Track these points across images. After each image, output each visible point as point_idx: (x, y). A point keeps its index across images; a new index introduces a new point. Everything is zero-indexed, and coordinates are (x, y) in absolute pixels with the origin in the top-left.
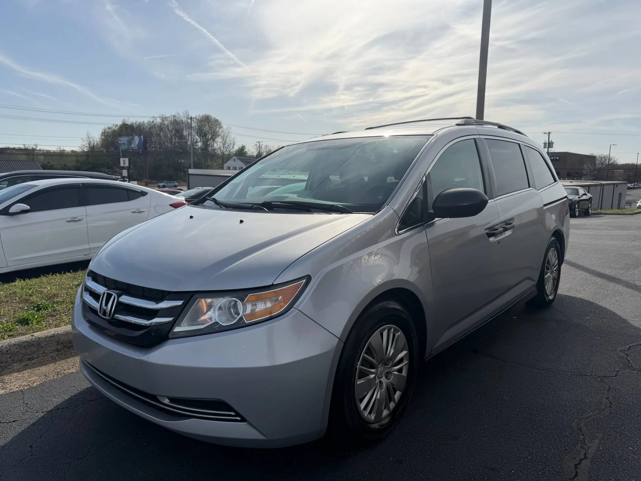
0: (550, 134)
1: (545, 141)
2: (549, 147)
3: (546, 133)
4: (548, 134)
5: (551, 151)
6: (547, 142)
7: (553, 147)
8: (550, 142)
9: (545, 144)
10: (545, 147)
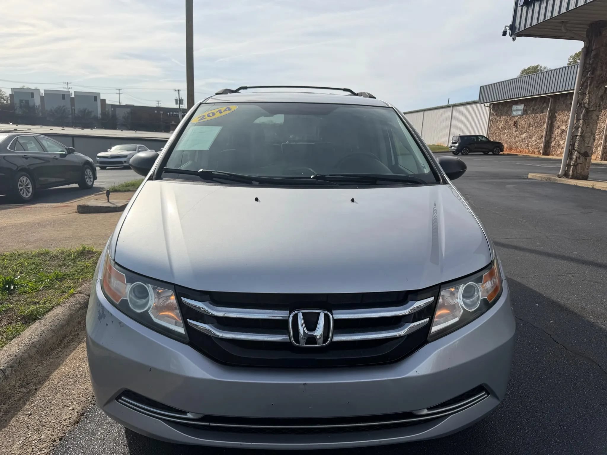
0: (180, 92)
1: (176, 98)
2: (179, 104)
3: (176, 90)
4: (178, 92)
5: (182, 108)
6: (178, 99)
7: (184, 104)
8: (180, 99)
9: (176, 100)
10: (176, 103)
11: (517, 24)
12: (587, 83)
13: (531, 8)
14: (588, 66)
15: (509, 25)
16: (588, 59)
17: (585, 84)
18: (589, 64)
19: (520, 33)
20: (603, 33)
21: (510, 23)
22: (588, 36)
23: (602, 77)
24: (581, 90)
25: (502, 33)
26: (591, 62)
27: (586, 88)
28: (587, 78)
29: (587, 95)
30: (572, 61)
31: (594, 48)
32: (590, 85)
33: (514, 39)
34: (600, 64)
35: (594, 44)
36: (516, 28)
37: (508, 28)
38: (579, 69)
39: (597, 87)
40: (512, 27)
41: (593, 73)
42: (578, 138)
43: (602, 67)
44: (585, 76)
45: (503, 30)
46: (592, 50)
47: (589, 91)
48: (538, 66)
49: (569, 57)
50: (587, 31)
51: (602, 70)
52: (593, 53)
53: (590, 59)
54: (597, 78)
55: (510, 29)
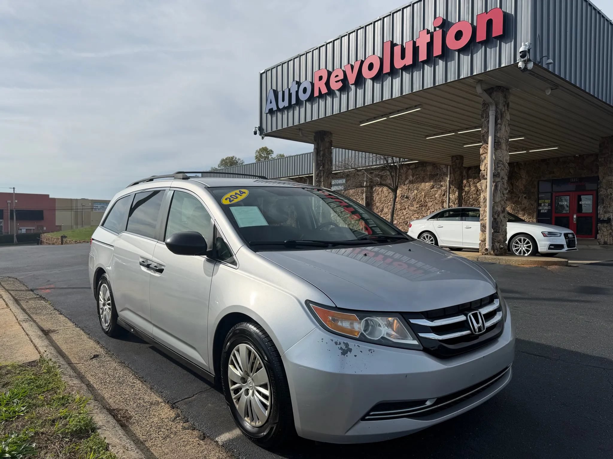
11: (264, 127)
12: (321, 174)
13: (275, 116)
14: (319, 162)
15: (258, 127)
16: (319, 157)
17: (320, 175)
18: (320, 160)
19: (267, 134)
20: (326, 140)
21: (258, 125)
22: (315, 140)
23: (329, 170)
24: (317, 179)
25: (253, 133)
26: (321, 159)
27: (321, 177)
28: (320, 170)
29: (322, 183)
30: (258, 154)
31: (321, 149)
32: (323, 175)
33: (263, 138)
34: (326, 161)
35: (321, 146)
36: (263, 130)
37: (257, 129)
38: (314, 164)
39: (327, 177)
40: (261, 129)
41: (324, 167)
42: (321, 214)
43: (328, 162)
44: (318, 169)
45: (254, 130)
46: (321, 151)
47: (323, 179)
48: (233, 157)
49: (255, 151)
50: (314, 137)
51: (328, 165)
52: (322, 153)
53: (320, 157)
54: (326, 171)
55: (259, 130)
